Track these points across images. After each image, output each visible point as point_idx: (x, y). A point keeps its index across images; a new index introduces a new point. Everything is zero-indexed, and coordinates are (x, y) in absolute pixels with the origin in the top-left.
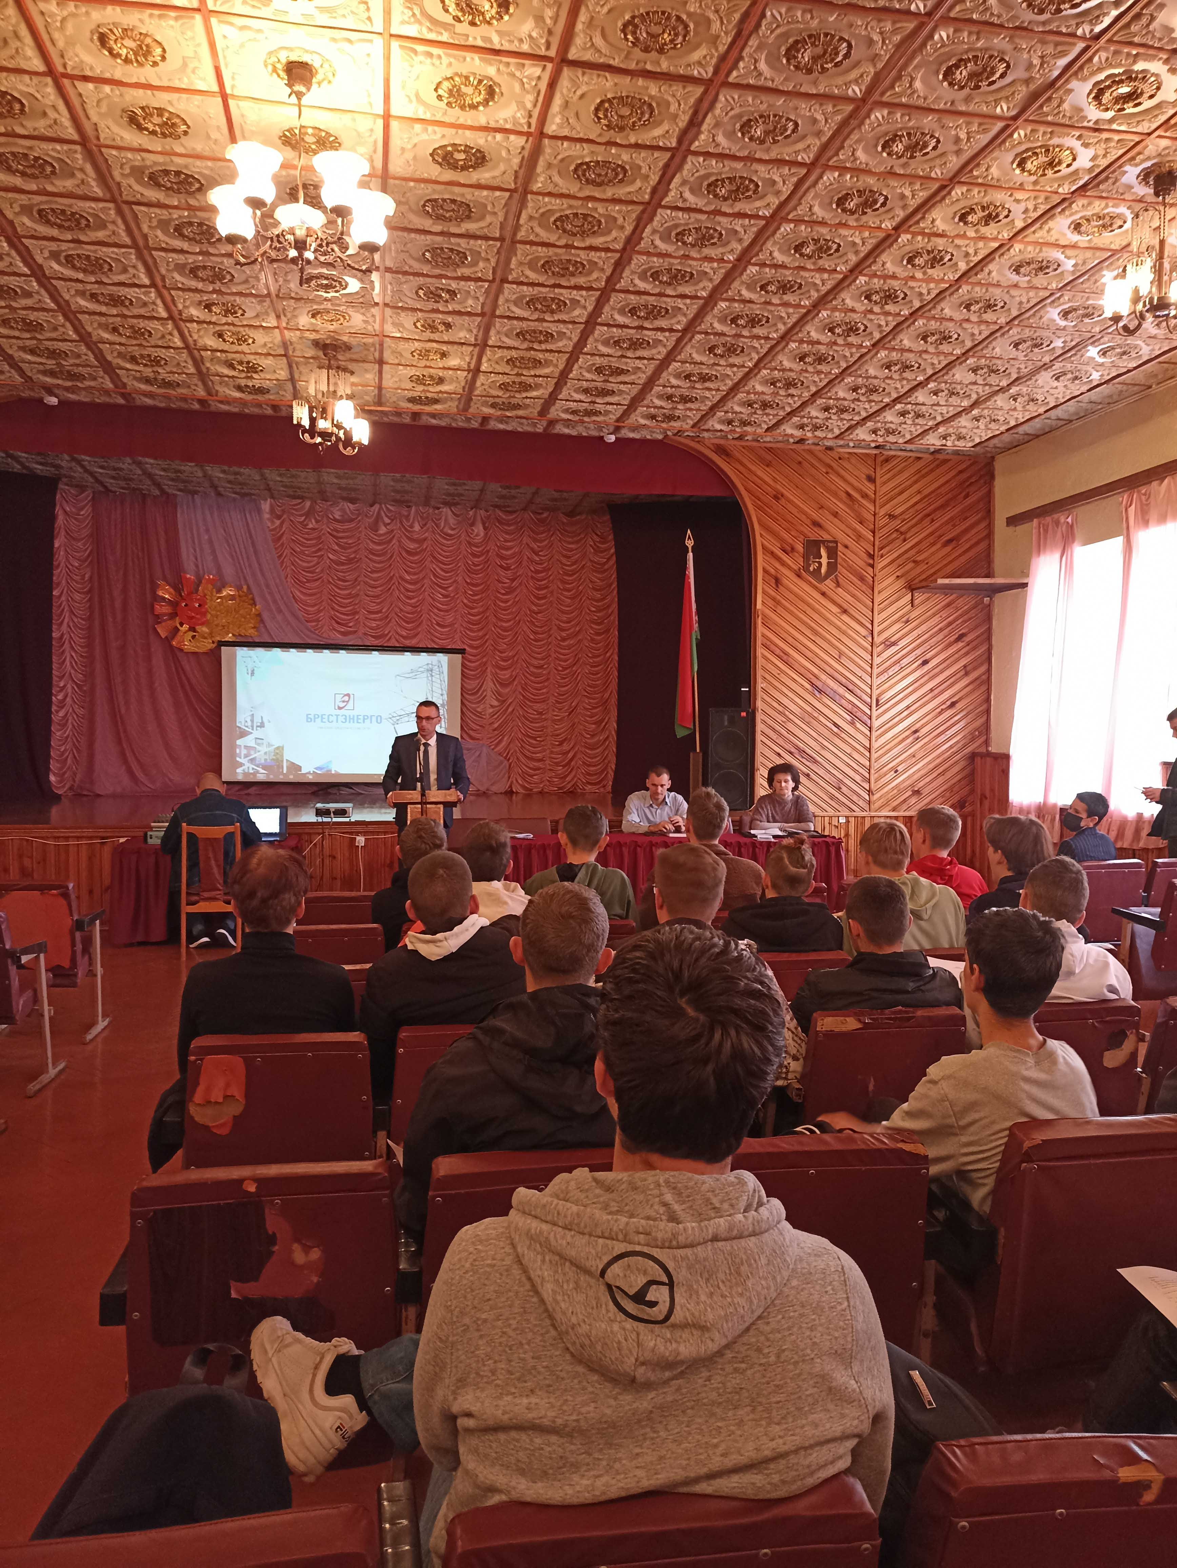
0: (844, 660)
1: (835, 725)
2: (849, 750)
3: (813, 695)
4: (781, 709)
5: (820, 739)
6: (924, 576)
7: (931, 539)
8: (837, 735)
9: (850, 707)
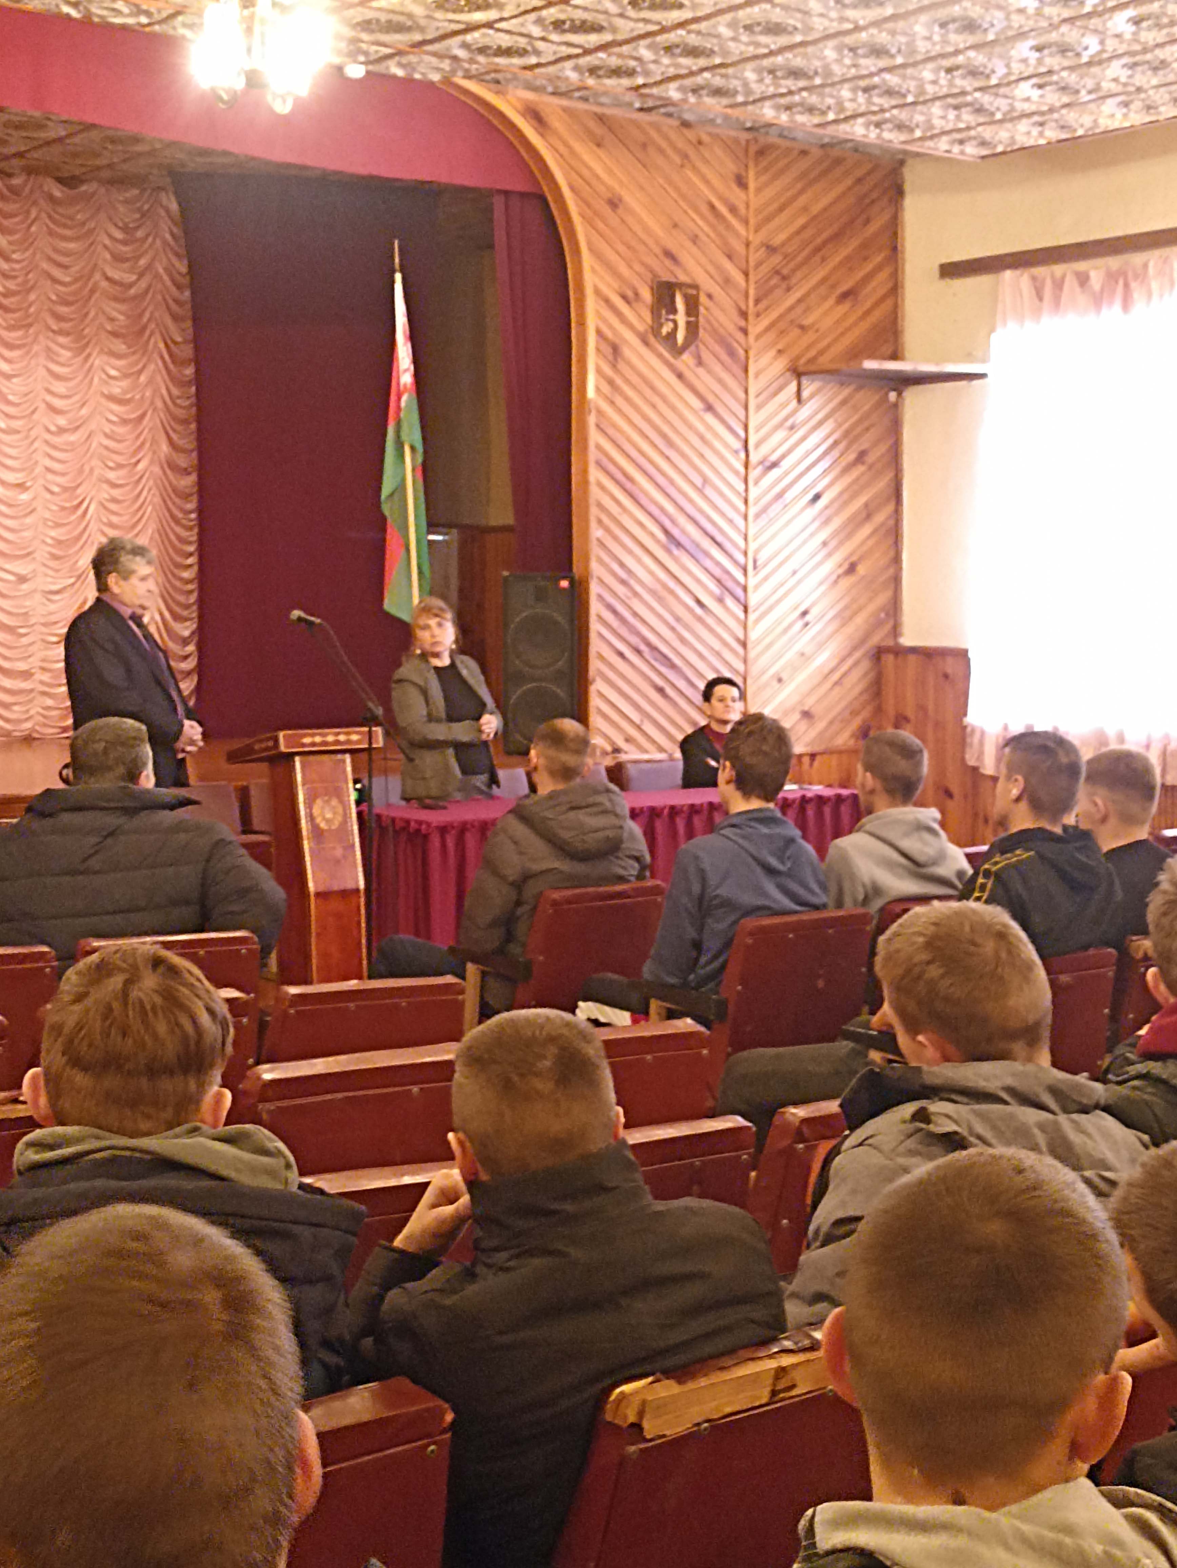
0: (709, 491)
1: (699, 602)
2: (717, 646)
3: (668, 551)
4: (624, 576)
6: (812, 353)
7: (823, 290)
8: (700, 619)
9: (717, 572)
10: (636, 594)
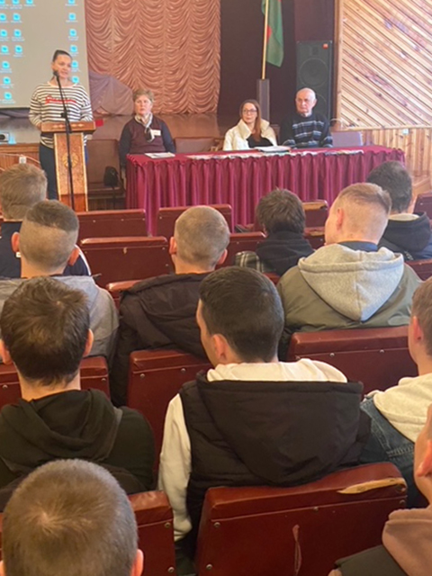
1: (403, 52)
2: (414, 73)
3: (386, 27)
4: (359, 40)
5: (391, 65)
8: (404, 61)
9: (415, 37)
10: (366, 49)
